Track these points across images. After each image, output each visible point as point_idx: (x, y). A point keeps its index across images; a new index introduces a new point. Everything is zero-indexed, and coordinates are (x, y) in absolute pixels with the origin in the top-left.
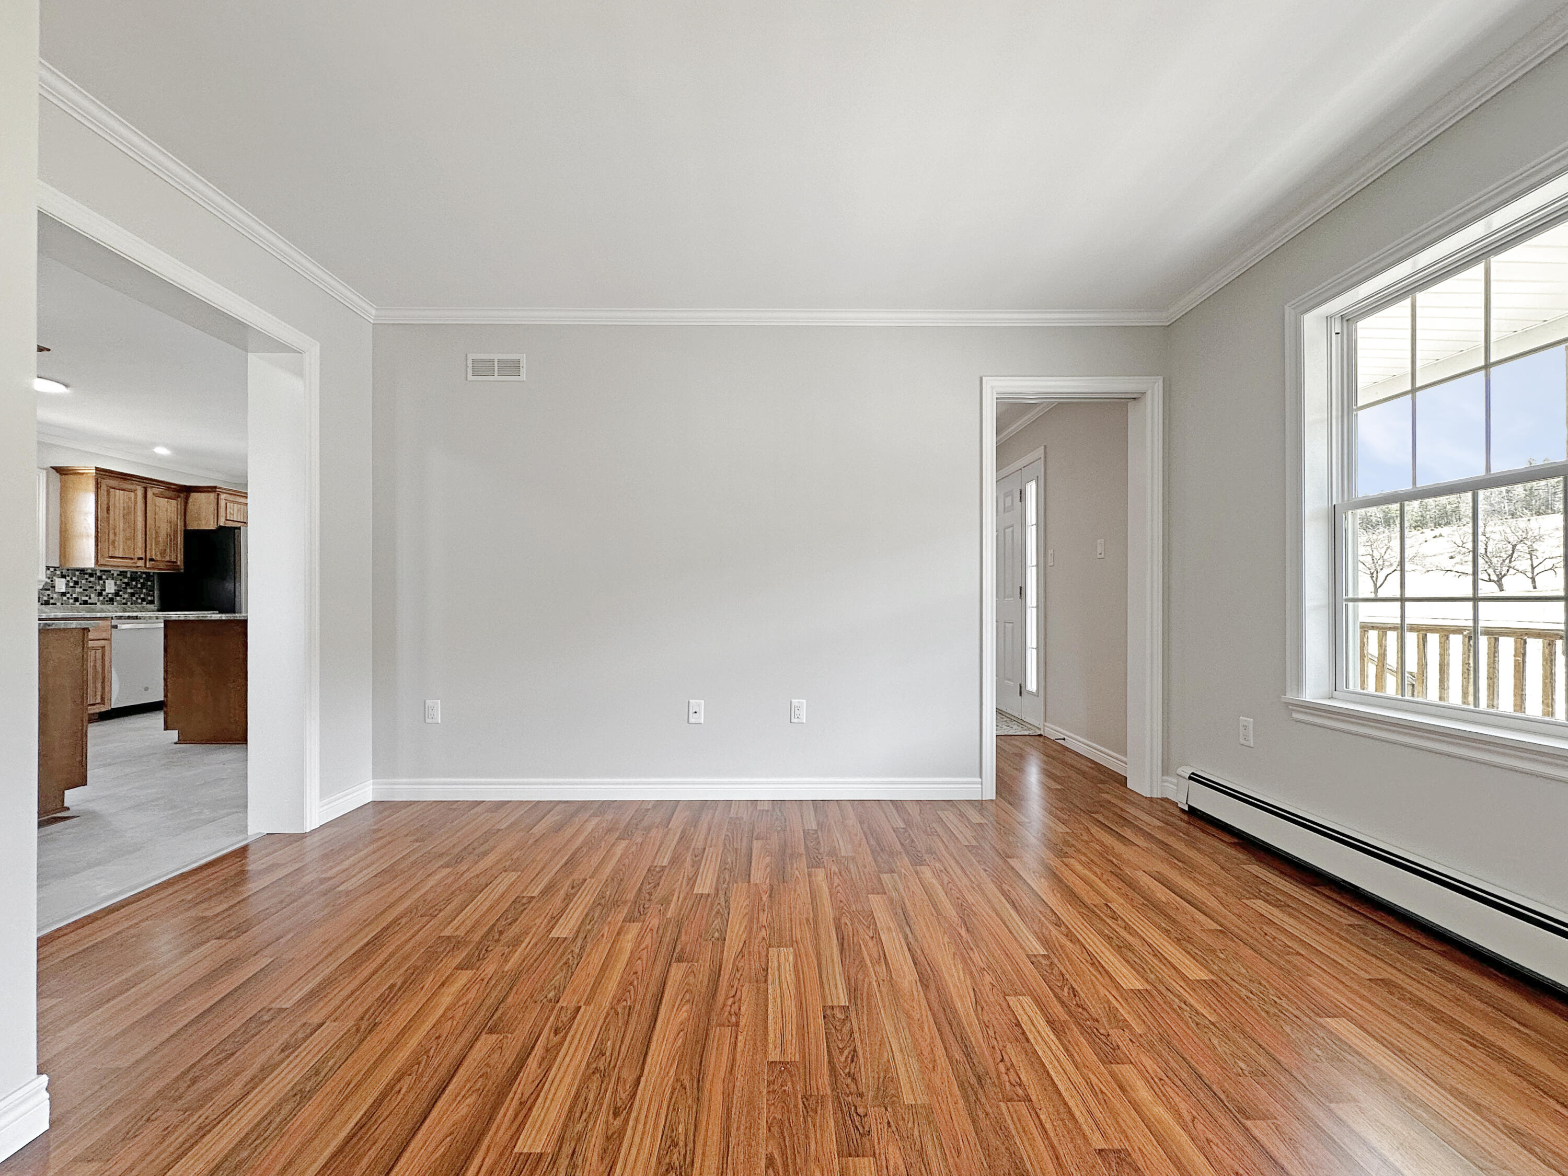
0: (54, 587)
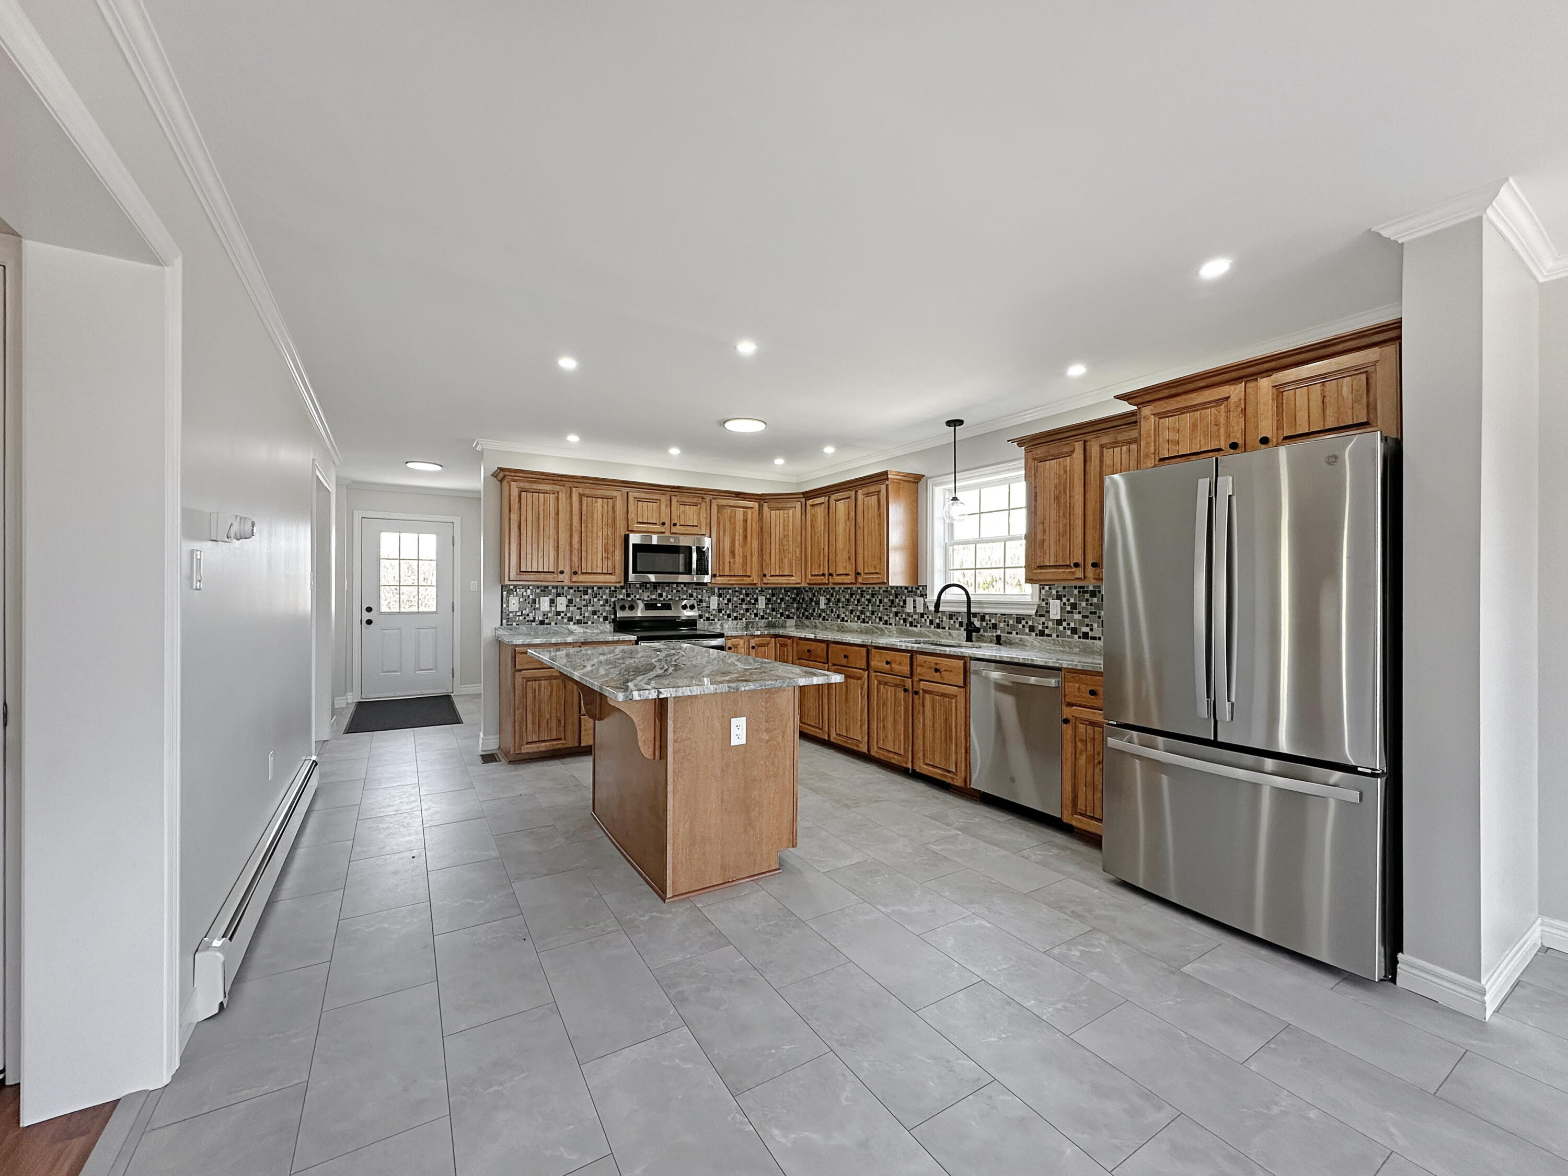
0: (1049, 612)
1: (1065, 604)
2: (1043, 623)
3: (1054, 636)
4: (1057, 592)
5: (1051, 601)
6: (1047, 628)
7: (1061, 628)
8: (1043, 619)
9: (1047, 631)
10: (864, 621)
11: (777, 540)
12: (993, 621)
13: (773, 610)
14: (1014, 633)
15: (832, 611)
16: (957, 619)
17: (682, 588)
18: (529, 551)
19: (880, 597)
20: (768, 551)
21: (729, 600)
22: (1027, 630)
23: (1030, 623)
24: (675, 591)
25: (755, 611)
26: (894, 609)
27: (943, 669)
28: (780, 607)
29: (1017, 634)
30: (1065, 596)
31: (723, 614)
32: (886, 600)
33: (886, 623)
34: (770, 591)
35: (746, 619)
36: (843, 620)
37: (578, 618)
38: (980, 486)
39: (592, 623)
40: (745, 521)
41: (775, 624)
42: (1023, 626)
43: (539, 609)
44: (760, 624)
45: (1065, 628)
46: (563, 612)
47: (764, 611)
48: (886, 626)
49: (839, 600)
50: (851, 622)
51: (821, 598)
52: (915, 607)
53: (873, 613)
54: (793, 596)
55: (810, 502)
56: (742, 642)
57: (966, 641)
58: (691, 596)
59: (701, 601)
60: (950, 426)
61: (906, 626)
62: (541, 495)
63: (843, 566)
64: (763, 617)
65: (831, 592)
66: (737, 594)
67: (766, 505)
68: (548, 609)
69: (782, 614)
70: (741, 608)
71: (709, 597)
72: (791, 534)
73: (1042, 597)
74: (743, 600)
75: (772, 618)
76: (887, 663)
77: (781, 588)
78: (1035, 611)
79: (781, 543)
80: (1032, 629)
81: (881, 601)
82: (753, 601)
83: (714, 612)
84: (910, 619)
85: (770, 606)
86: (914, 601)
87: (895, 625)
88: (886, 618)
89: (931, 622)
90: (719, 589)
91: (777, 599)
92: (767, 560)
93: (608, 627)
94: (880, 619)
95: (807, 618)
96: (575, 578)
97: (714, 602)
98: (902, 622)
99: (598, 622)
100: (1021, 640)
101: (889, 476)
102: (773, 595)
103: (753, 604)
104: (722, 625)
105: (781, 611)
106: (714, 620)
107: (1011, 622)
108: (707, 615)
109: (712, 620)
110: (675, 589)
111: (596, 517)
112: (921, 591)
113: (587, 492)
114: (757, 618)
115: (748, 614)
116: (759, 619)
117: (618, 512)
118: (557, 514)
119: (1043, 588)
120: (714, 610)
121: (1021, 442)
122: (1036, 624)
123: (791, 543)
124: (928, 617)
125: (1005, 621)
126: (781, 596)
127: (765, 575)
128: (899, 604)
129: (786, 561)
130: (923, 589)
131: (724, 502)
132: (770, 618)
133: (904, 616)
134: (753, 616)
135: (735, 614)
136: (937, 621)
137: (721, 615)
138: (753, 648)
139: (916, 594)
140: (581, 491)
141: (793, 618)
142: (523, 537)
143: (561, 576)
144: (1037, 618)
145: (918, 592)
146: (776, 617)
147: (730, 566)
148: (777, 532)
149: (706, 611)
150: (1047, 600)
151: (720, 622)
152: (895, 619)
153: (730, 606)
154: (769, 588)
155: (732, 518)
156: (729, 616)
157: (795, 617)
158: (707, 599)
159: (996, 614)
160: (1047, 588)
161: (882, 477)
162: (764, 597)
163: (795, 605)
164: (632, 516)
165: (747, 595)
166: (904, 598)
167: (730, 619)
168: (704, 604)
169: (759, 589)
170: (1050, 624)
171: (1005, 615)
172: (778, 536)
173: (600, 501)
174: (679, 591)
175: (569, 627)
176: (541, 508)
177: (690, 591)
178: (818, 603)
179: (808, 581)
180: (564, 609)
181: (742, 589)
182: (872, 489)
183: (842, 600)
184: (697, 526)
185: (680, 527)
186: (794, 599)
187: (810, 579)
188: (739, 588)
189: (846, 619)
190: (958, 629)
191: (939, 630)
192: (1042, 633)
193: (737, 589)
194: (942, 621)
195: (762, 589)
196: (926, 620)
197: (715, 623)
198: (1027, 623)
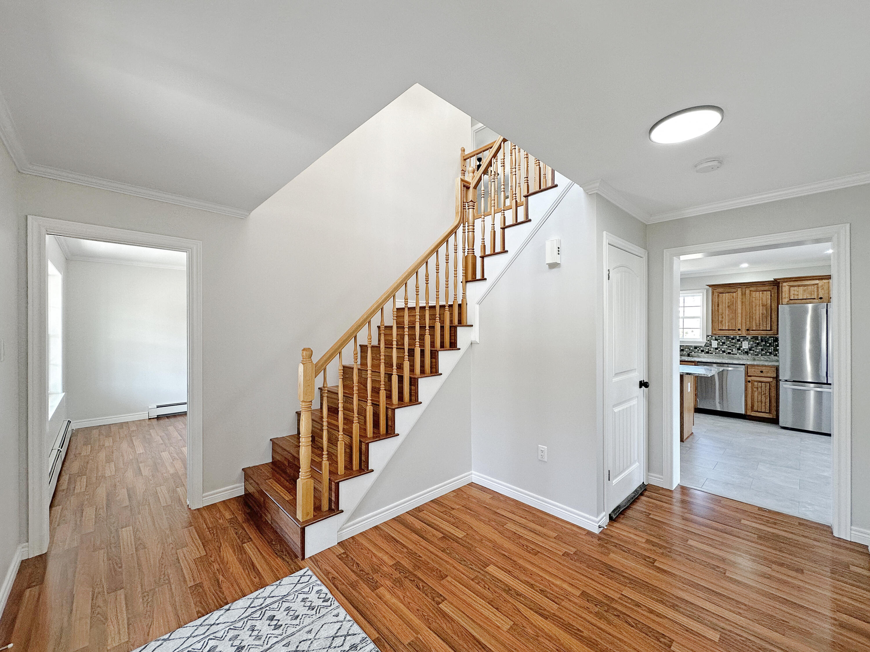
0: (711, 345)
1: (719, 342)
3: (714, 353)
4: (715, 338)
6: (710, 350)
7: (717, 351)
8: (708, 348)
22: (700, 351)
23: (702, 349)
30: (719, 339)
73: (708, 340)
78: (704, 345)
100: (698, 355)
107: (691, 349)
119: (708, 337)
121: (711, 286)
122: (705, 349)
150: (711, 341)
192: (708, 353)
198: (700, 349)
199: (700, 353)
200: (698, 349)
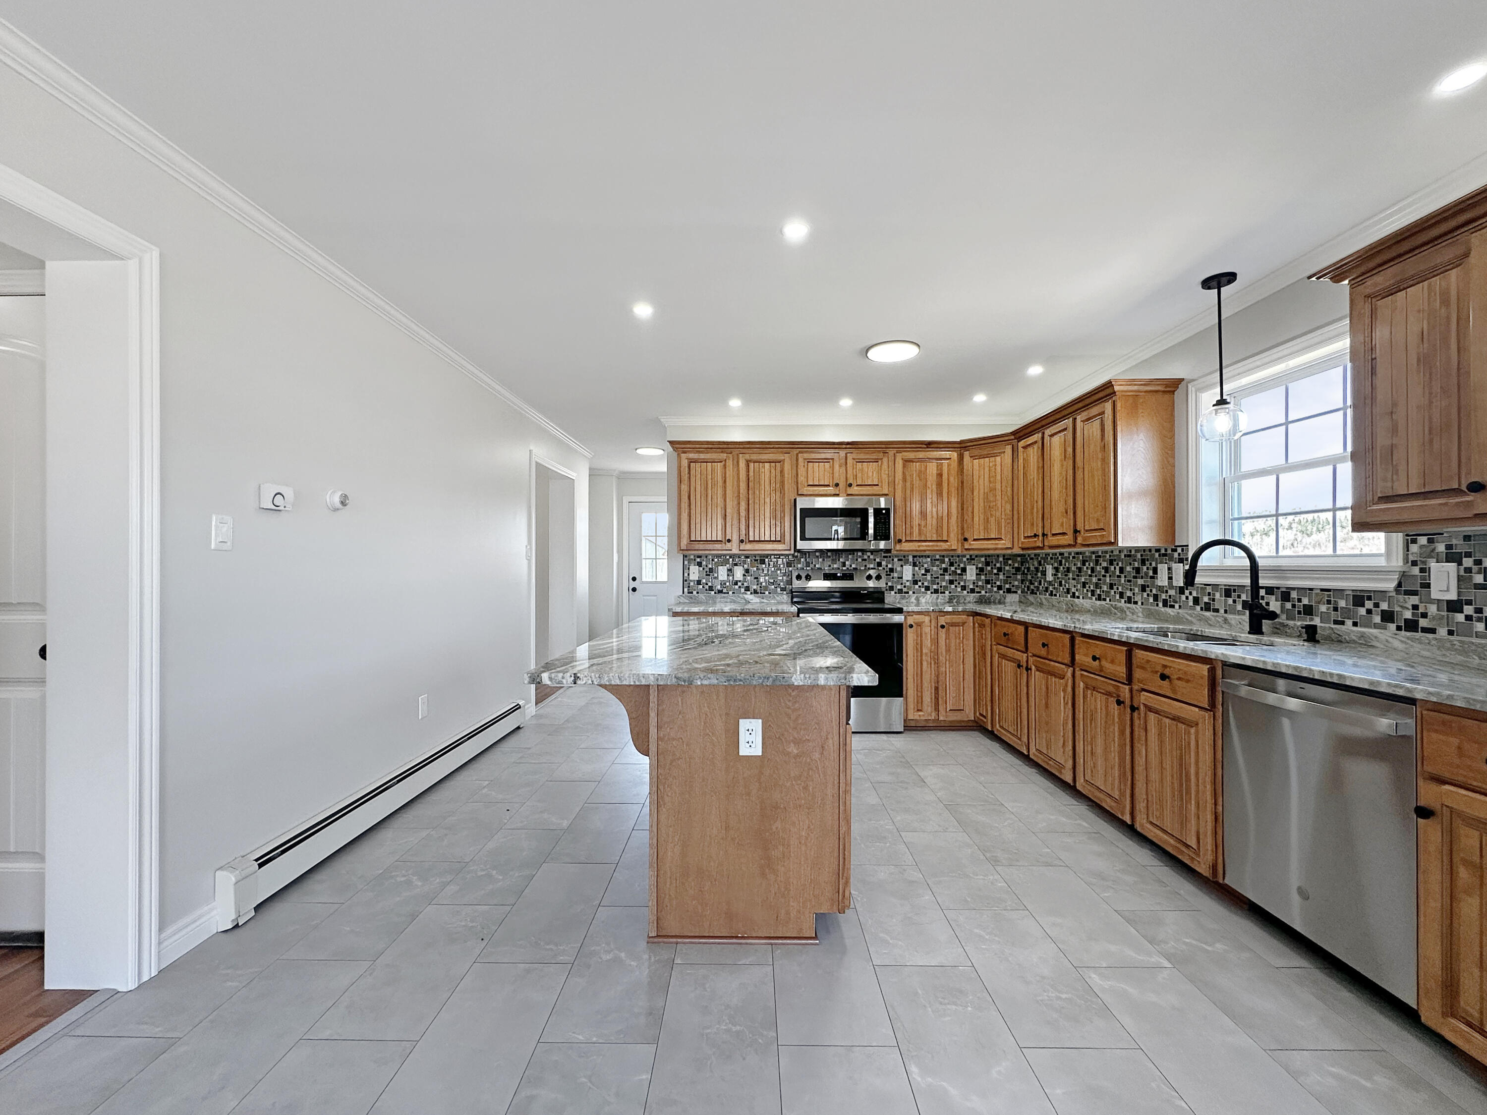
0: (1428, 586)
1: (1468, 570)
2: (1415, 607)
3: (1442, 632)
4: (1449, 547)
5: (1433, 565)
6: (1424, 615)
7: (1460, 617)
8: (1414, 600)
9: (1423, 623)
10: (1099, 598)
11: (982, 496)
12: (1305, 601)
13: (987, 582)
14: (1349, 623)
15: (1061, 584)
16: (1239, 597)
17: (869, 557)
18: (698, 520)
19: (1120, 564)
20: (970, 509)
21: (927, 571)
22: (1377, 619)
23: (1384, 606)
24: (860, 560)
25: (962, 584)
26: (1140, 582)
27: (1176, 677)
28: (998, 579)
29: (1355, 624)
30: (1468, 555)
31: (920, 587)
32: (1128, 568)
33: (1129, 600)
34: (983, 559)
35: (950, 593)
36: (1074, 596)
37: (755, 587)
38: (1284, 380)
39: (769, 593)
40: (940, 475)
41: (989, 599)
42: (1369, 612)
43: (716, 578)
44: (968, 599)
45: (1468, 618)
46: (740, 581)
47: (974, 583)
48: (1129, 605)
49: (1068, 570)
50: (1083, 598)
51: (1047, 566)
52: (1170, 578)
53: (1111, 586)
54: (1016, 565)
55: (1022, 443)
56: (927, 619)
57: (1249, 633)
58: (879, 564)
59: (892, 570)
60: (1209, 288)
61: (1157, 605)
62: (709, 464)
63: (1059, 523)
64: (973, 591)
65: (1060, 559)
66: (937, 563)
67: (967, 454)
68: (725, 578)
69: (1000, 588)
70: (943, 580)
71: (902, 566)
72: (998, 486)
73: (1411, 558)
74: (945, 570)
75: (986, 592)
76: (1095, 658)
77: (998, 556)
78: (1393, 584)
79: (986, 498)
80: (1388, 617)
81: (1122, 570)
82: (959, 571)
83: (908, 584)
84: (1164, 596)
85: (983, 577)
86: (1169, 569)
87: (1142, 604)
88: (1129, 594)
89: (1196, 601)
90: (914, 557)
91: (992, 568)
92: (969, 521)
93: (785, 597)
94: (1122, 595)
95: (1033, 592)
96: (743, 546)
97: (908, 572)
98: (1151, 600)
99: (776, 592)
100: (1362, 636)
101: (1116, 388)
102: (987, 564)
103: (959, 574)
104: (917, 599)
105: (998, 583)
106: (908, 593)
107: (1342, 603)
108: (899, 587)
109: (905, 593)
110: (860, 557)
111: (763, 482)
112: (1179, 554)
113: (754, 457)
114: (965, 592)
115: (953, 586)
116: (968, 592)
117: (786, 476)
118: (725, 482)
119: (1414, 541)
120: (908, 581)
121: (1337, 272)
122: (1397, 609)
123: (999, 498)
124: (1191, 593)
125: (1329, 602)
126: (998, 565)
127: (966, 540)
128: (1146, 574)
129: (992, 520)
130: (1183, 550)
131: (911, 455)
132: (983, 592)
133: (1154, 591)
134: (959, 589)
135: (935, 587)
136: (1206, 599)
137: (917, 587)
138: (943, 627)
139: (1171, 559)
140: (747, 457)
141: (1016, 592)
142: (693, 507)
143: (728, 545)
144: (1401, 597)
145: (1176, 555)
146: (991, 591)
147: (919, 530)
148: (981, 485)
149: (897, 583)
150: (1424, 563)
151: (916, 595)
152: (1142, 596)
153: (929, 577)
154: (982, 556)
155: (922, 474)
156: (927, 588)
157: (1019, 592)
158: (899, 569)
159: (1311, 589)
160: (1423, 540)
161: (1105, 391)
162: (974, 567)
163: (1019, 577)
164: (801, 479)
165: (952, 564)
166: (1154, 564)
167: (929, 592)
168: (896, 575)
169: (968, 557)
170: (1433, 609)
171: (1329, 590)
172: (982, 491)
173: (767, 465)
174: (865, 560)
175: (746, 596)
176: (710, 477)
177: (878, 560)
178: (1044, 573)
179: (1020, 546)
180: (741, 578)
181: (943, 556)
182: (1094, 411)
183: (1073, 569)
184: (878, 485)
185: (856, 488)
186: (1018, 569)
187: (1022, 543)
188: (940, 556)
189: (1077, 594)
190: (1239, 613)
191: (1207, 614)
192: (1411, 626)
193: (938, 557)
194: (1214, 600)
195: (971, 556)
196: (1187, 598)
197: (909, 596)
198: (1377, 605)
199: (1376, 626)
200: (1369, 604)
